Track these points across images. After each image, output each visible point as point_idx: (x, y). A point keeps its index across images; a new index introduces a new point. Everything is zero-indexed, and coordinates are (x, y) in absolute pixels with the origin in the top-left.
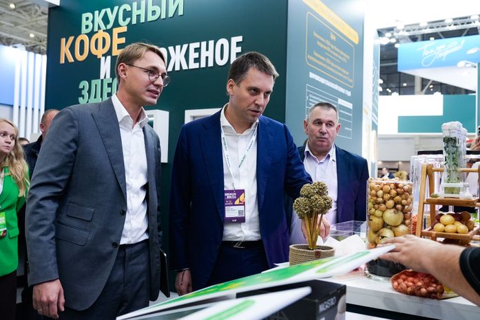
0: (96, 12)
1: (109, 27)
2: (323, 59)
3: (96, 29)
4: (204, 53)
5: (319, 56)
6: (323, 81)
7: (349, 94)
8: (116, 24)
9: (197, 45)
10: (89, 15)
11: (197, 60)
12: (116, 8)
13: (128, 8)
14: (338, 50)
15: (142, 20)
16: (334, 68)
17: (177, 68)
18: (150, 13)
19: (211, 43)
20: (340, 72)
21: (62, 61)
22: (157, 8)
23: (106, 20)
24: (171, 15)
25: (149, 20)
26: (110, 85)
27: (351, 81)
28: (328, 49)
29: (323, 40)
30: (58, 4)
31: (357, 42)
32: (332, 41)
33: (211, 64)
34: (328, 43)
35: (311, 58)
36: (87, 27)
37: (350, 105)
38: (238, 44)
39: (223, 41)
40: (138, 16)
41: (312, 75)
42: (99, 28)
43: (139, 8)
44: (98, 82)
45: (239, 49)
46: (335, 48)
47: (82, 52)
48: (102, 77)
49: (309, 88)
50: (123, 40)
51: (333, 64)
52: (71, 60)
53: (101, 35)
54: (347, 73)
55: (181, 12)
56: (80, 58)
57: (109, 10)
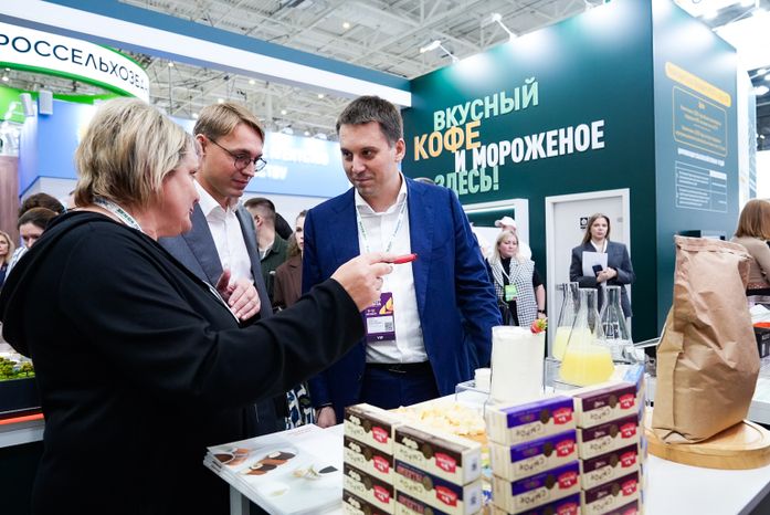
0: (448, 110)
1: (462, 122)
2: (691, 131)
3: (448, 126)
4: (563, 141)
5: (686, 129)
6: (692, 155)
7: (722, 163)
8: (469, 119)
9: (555, 133)
10: (441, 113)
11: (556, 148)
12: (468, 104)
13: (481, 103)
14: (707, 119)
15: (496, 113)
16: (704, 139)
17: (535, 157)
18: (503, 106)
19: (570, 130)
20: (711, 141)
21: (417, 158)
22: (510, 101)
23: (458, 116)
24: (525, 106)
25: (502, 112)
26: (466, 178)
27: (724, 149)
28: (697, 120)
29: (690, 111)
30: (409, 105)
31: (728, 104)
32: (701, 111)
33: (570, 150)
34: (696, 113)
35: (678, 133)
36: (440, 124)
37: (723, 176)
38: (599, 129)
39: (584, 127)
40: (491, 110)
41: (681, 151)
42: (452, 125)
43: (491, 102)
44: (453, 175)
45: (601, 134)
46: (704, 117)
47: (436, 148)
48: (457, 170)
49: (678, 165)
50: (477, 134)
51: (702, 135)
52: (425, 156)
53: (453, 131)
54: (719, 141)
55: (536, 102)
56: (434, 154)
57: (460, 107)
